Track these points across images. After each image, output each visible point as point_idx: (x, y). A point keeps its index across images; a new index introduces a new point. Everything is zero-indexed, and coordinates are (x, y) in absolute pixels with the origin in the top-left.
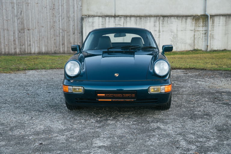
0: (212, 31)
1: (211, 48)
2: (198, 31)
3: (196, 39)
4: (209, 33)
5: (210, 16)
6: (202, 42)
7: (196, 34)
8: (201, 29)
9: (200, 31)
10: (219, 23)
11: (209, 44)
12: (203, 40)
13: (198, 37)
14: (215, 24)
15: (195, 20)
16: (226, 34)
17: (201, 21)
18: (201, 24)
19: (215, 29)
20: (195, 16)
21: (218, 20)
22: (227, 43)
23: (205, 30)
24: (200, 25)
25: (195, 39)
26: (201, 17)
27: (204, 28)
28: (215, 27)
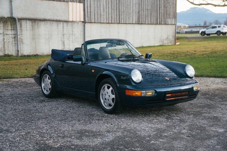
0: (21, 35)
1: (22, 53)
2: (7, 34)
3: (6, 43)
4: (19, 37)
5: (18, 19)
6: (12, 46)
7: (5, 38)
8: (10, 32)
9: (9, 34)
10: (26, 28)
11: (19, 49)
12: (13, 45)
13: (8, 42)
14: (23, 28)
15: (3, 22)
16: (33, 39)
17: (9, 24)
18: (10, 28)
19: (23, 33)
20: (1, 18)
21: (25, 24)
22: (36, 48)
23: (14, 33)
24: (8, 28)
25: (4, 43)
26: (9, 20)
27: (13, 32)
28: (23, 31)
